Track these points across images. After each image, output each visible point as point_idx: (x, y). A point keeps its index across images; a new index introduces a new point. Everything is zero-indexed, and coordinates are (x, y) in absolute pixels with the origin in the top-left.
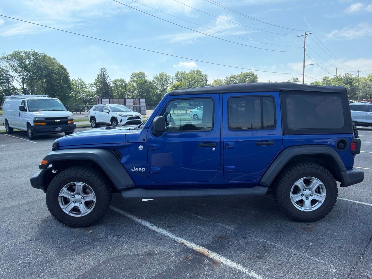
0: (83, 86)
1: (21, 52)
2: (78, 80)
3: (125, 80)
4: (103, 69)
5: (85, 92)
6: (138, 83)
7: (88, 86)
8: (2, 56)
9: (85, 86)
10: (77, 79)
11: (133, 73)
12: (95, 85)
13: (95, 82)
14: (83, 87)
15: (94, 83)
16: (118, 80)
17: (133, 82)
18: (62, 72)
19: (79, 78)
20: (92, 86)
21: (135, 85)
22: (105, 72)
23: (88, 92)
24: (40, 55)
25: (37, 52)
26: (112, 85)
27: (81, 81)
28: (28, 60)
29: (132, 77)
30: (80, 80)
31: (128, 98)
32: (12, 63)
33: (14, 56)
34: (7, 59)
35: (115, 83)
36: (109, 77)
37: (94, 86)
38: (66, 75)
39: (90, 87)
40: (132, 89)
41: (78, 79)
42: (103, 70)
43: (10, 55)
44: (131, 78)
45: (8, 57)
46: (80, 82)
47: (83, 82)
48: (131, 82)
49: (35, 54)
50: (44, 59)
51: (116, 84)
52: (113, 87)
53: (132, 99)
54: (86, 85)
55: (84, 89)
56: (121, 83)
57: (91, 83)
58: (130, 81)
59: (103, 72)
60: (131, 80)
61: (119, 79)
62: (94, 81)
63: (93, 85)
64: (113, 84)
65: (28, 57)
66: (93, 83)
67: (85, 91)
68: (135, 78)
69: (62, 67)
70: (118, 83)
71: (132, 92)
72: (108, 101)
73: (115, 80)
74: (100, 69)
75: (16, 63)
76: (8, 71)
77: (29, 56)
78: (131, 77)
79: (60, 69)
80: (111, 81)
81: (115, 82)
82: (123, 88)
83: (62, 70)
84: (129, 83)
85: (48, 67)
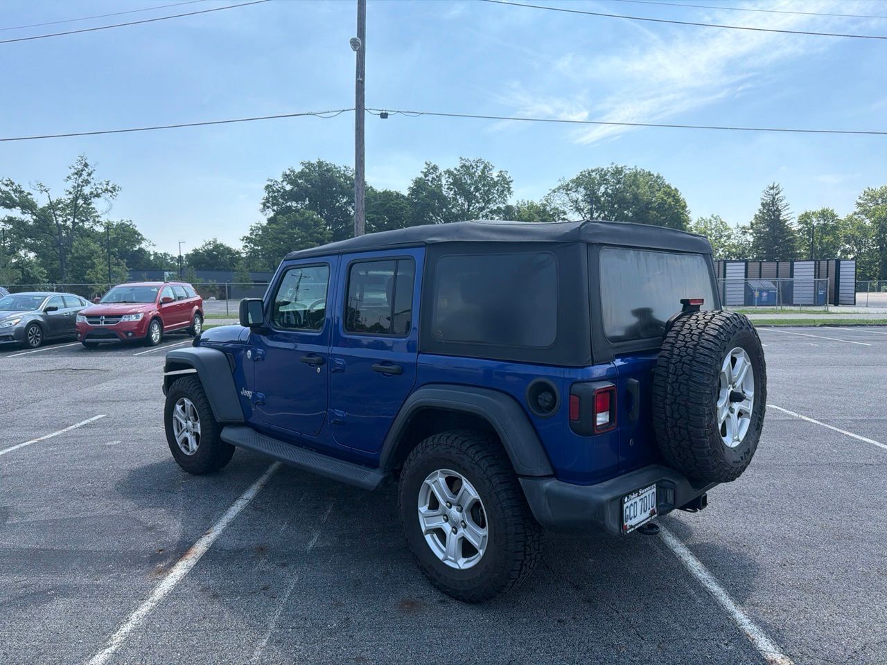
0: (723, 234)
1: (592, 171)
2: (710, 220)
3: (835, 212)
4: (773, 188)
5: (725, 246)
6: (876, 216)
7: (735, 232)
8: (559, 184)
9: (726, 234)
10: (709, 217)
11: (867, 190)
12: (752, 228)
13: (754, 222)
14: (721, 237)
15: (752, 224)
16: (813, 213)
17: (863, 217)
18: (670, 205)
19: (715, 216)
20: (746, 232)
21: (868, 223)
22: (776, 194)
23: (734, 246)
24: (628, 172)
25: (622, 168)
26: (795, 226)
27: (719, 222)
28: (603, 186)
29: (862, 202)
30: (715, 219)
31: (846, 259)
32: (574, 196)
33: (578, 182)
34: (567, 188)
35: (806, 221)
36: (786, 208)
37: (751, 231)
38: (678, 212)
39: (740, 235)
40: (857, 234)
41: (712, 216)
42: (772, 192)
43: (573, 181)
44: (859, 205)
45: (568, 185)
46: (716, 225)
47: (722, 223)
48: (856, 217)
49: (618, 172)
50: (634, 181)
51: (807, 224)
52: (800, 230)
53: (813, 262)
54: (730, 231)
55: (722, 240)
56: (825, 220)
57: (741, 225)
58: (855, 214)
59: (772, 195)
60: (858, 210)
61: (819, 210)
62: (752, 219)
63: (748, 229)
64: (800, 223)
65: (605, 180)
66: (748, 225)
67: (726, 244)
68: (871, 204)
69: (672, 194)
70: (814, 220)
71: (858, 244)
72: (744, 267)
73: (806, 213)
74: (765, 188)
75: (580, 195)
76: (565, 213)
77: (607, 177)
78: (860, 201)
79: (665, 198)
80: (792, 216)
81: (804, 219)
82: (827, 234)
83: (670, 200)
84: (850, 219)
85: (640, 197)
